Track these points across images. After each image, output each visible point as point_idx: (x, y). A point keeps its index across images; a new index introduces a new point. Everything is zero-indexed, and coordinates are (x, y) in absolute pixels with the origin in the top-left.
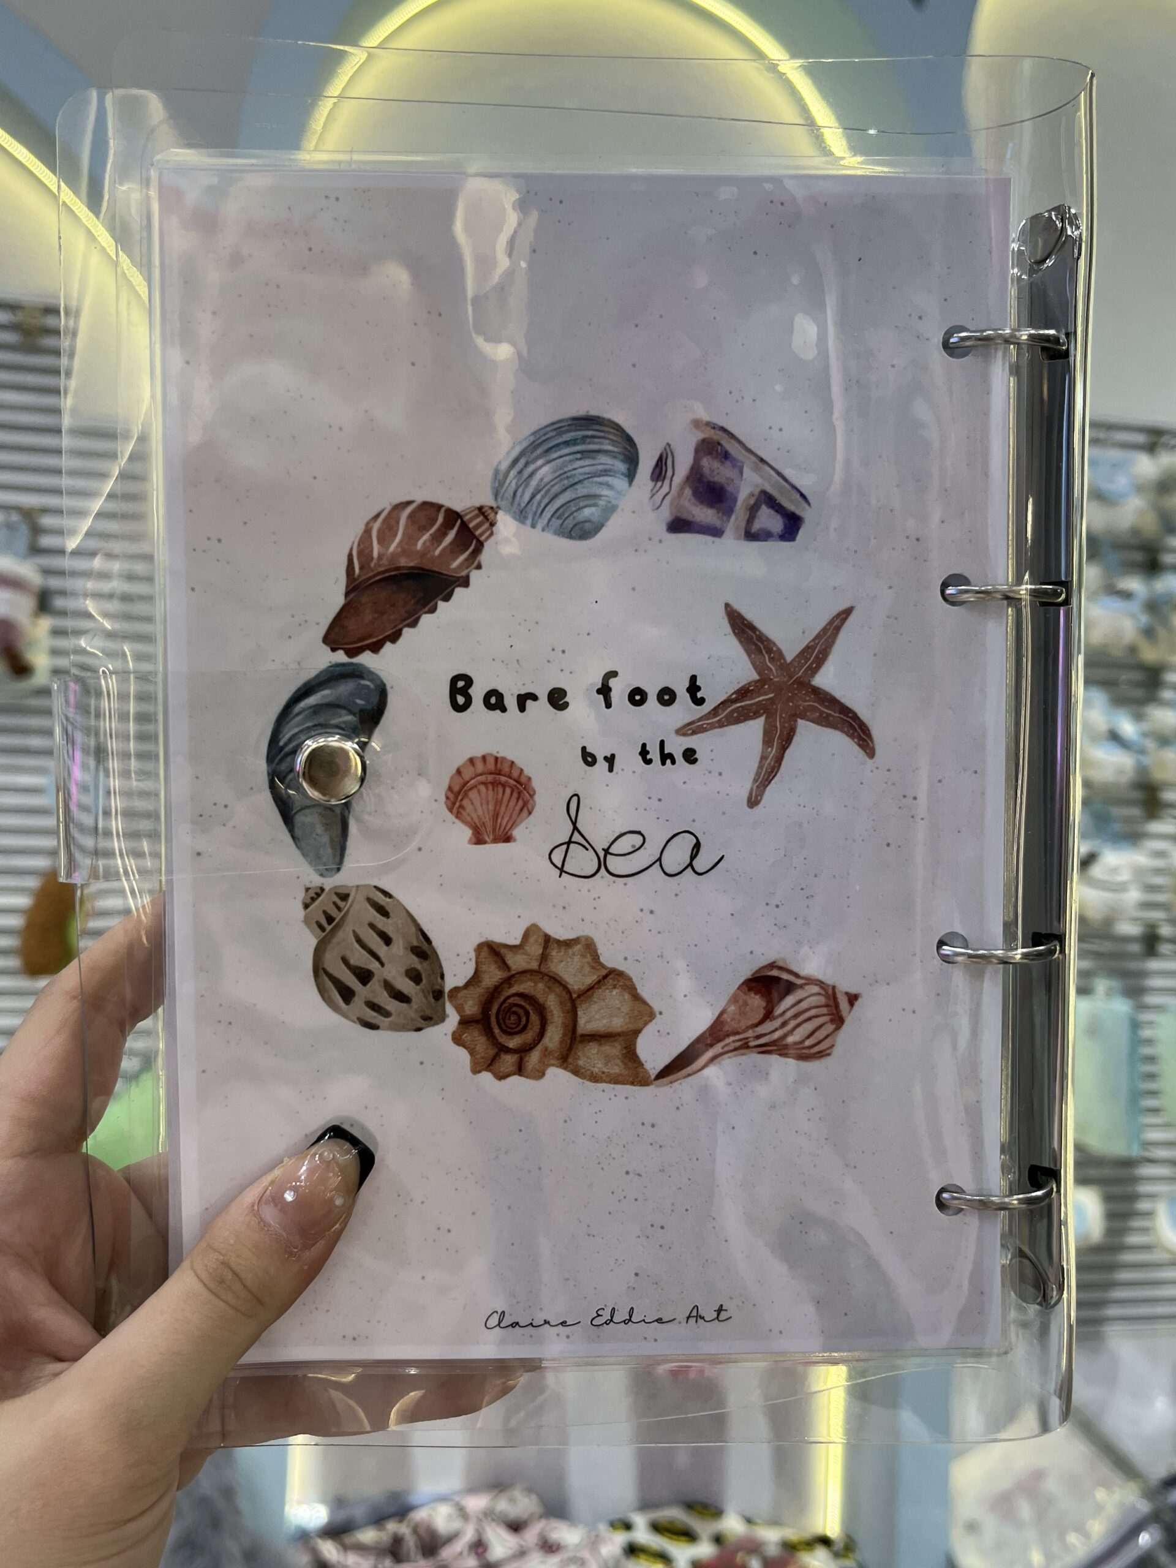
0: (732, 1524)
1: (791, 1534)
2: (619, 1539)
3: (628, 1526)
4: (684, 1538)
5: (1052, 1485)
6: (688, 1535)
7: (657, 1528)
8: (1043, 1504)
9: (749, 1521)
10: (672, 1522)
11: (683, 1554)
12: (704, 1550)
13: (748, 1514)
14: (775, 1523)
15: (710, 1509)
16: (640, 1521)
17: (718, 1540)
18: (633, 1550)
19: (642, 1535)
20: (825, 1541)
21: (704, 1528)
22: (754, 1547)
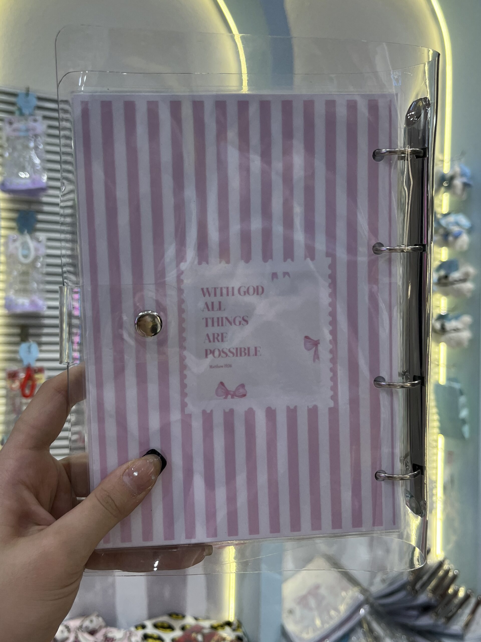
0: (189, 621)
1: (214, 622)
2: (141, 632)
3: (144, 627)
4: (168, 630)
5: (323, 591)
6: (171, 628)
7: (156, 626)
8: (319, 599)
9: (196, 619)
10: (163, 623)
11: (168, 636)
12: (178, 633)
13: (196, 616)
14: (207, 618)
15: (179, 615)
16: (149, 624)
17: (183, 628)
18: (146, 637)
19: (150, 630)
20: (229, 624)
21: (177, 624)
22: (198, 629)
